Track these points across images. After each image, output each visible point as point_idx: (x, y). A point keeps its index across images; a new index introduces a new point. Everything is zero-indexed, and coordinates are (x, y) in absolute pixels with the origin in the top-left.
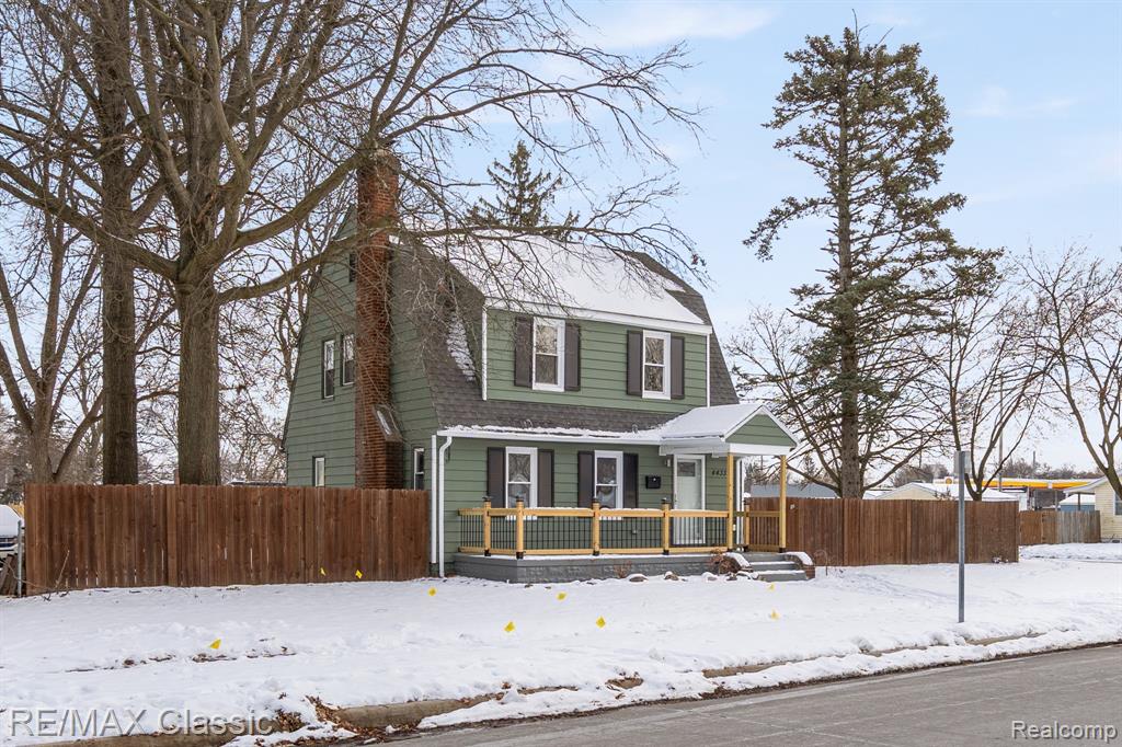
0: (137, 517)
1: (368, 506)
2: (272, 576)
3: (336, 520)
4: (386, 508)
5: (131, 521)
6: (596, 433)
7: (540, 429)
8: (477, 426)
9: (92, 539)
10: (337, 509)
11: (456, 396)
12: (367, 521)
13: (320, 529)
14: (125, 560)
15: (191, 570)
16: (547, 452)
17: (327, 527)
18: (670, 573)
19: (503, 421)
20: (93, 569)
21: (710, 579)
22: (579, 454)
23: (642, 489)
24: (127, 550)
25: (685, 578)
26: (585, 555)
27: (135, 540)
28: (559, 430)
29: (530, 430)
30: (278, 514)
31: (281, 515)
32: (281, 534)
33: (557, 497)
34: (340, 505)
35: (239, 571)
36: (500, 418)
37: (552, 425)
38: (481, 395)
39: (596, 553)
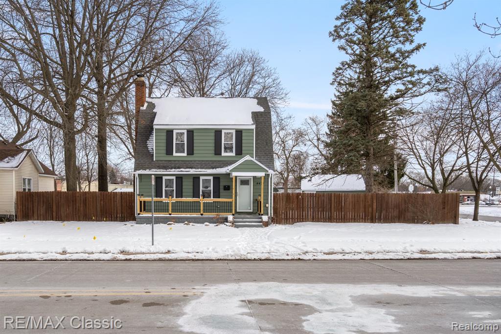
0: (45, 200)
1: (114, 197)
2: (83, 218)
3: (104, 202)
4: (120, 198)
5: (43, 202)
6: (197, 170)
7: (174, 170)
8: (148, 170)
9: (33, 207)
10: (104, 198)
11: (144, 160)
12: (114, 201)
13: (99, 205)
14: (42, 213)
15: (60, 217)
16: (179, 178)
17: (101, 204)
18: (186, 222)
19: (159, 167)
20: (33, 215)
21: (206, 225)
22: (194, 178)
23: (222, 190)
24: (42, 210)
25: (194, 224)
26: (166, 215)
27: (44, 207)
28: (181, 170)
29: (169, 170)
30: (85, 200)
31: (86, 200)
32: (86, 205)
33: (184, 194)
34: (105, 197)
35: (73, 217)
36: (158, 167)
37: (179, 168)
38: (153, 159)
39: (170, 214)
